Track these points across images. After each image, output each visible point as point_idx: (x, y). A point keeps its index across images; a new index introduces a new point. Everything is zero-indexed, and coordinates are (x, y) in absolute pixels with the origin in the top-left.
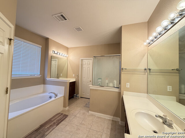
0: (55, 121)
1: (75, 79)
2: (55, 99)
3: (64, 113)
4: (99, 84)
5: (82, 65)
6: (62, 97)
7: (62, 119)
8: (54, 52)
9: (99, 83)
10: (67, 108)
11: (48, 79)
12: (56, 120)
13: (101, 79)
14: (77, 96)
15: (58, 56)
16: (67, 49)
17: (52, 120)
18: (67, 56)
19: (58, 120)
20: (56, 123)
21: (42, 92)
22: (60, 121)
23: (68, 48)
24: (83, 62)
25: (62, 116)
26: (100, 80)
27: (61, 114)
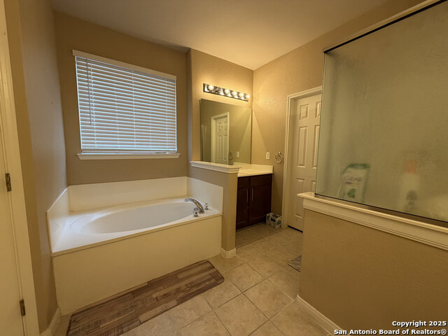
0: (182, 285)
1: (272, 167)
2: (196, 218)
3: (218, 267)
4: (352, 194)
5: (294, 119)
6: (216, 216)
7: (203, 285)
8: (206, 90)
9: (349, 188)
10: (232, 253)
11: (196, 163)
12: (187, 282)
13: (365, 166)
14: (274, 221)
15: (220, 99)
16: (248, 75)
17: (180, 276)
18: (248, 97)
19: (192, 285)
20: (183, 291)
21: (186, 194)
22: (195, 289)
23: (252, 71)
24: (299, 107)
25: (208, 273)
26: (360, 173)
27: (208, 265)
